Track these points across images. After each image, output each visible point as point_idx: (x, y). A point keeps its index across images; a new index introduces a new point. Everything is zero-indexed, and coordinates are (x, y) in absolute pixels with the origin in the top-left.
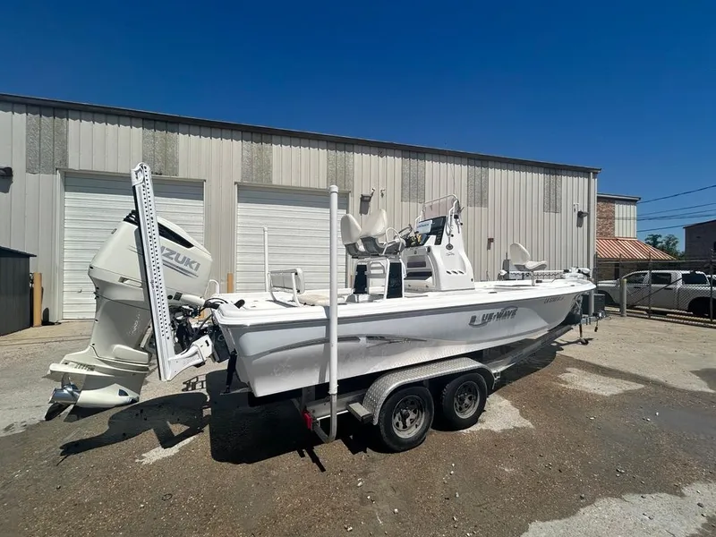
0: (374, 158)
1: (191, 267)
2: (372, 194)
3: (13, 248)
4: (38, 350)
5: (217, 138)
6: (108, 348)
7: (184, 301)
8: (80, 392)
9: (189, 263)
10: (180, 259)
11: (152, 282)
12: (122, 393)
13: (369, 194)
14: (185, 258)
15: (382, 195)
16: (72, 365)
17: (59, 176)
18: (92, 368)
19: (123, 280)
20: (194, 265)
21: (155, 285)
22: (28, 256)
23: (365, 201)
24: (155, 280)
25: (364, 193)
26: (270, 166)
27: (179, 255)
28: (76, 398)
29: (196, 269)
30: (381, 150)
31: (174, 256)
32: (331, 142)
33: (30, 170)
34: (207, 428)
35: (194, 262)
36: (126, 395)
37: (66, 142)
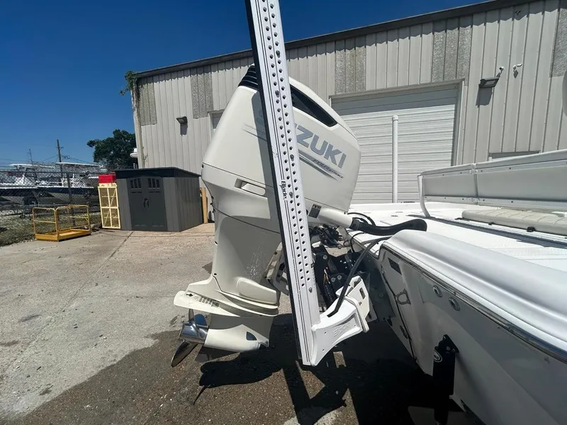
0: (506, 24)
1: (334, 161)
2: (499, 75)
3: (186, 169)
4: (204, 242)
5: (312, 56)
6: (231, 280)
7: (323, 218)
8: (207, 330)
9: (331, 152)
10: (319, 146)
11: (283, 186)
12: (250, 337)
13: (493, 77)
14: (325, 143)
15: (516, 74)
16: (196, 298)
17: (209, 118)
18: (217, 304)
19: (241, 183)
20: (338, 158)
21: (288, 190)
22: (198, 176)
23: (486, 88)
24: (288, 182)
25: (485, 77)
26: (363, 72)
27: (316, 138)
28: (203, 337)
29: (341, 165)
30: (517, 9)
31: (309, 141)
32: (440, 21)
33: (195, 117)
34: (348, 397)
35: (338, 152)
36: (254, 338)
37: (211, 91)
